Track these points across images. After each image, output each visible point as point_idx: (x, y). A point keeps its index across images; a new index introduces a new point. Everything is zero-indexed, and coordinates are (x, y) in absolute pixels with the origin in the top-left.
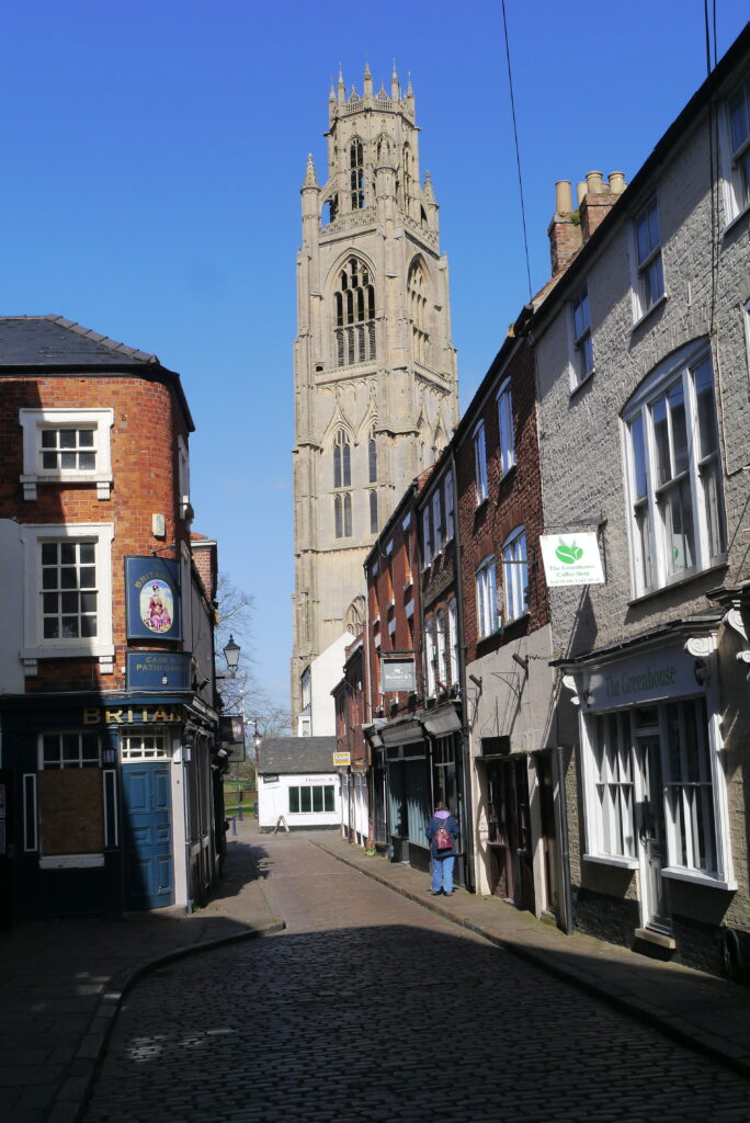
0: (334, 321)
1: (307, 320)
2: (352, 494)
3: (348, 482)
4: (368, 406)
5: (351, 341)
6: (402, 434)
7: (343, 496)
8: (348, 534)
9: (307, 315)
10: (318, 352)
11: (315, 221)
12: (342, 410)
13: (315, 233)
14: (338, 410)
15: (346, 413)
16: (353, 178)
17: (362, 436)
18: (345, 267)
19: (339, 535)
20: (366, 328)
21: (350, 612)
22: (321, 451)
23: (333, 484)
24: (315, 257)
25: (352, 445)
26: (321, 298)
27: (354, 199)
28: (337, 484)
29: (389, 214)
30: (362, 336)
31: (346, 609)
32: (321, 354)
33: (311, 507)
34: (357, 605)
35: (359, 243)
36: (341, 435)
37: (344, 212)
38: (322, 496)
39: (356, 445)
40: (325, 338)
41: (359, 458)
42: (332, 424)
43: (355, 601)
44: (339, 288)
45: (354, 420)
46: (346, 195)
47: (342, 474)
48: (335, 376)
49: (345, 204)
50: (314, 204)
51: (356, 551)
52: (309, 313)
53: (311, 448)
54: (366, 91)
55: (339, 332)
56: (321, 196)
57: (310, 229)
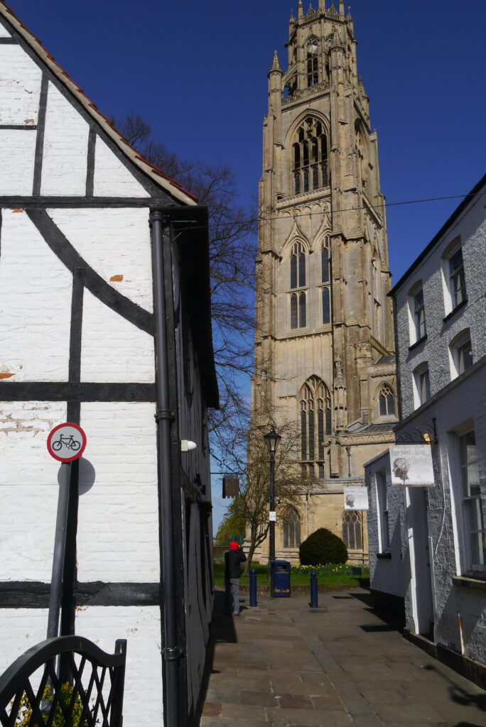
0: (292, 164)
1: (271, 160)
2: (306, 293)
3: (303, 283)
4: (322, 221)
5: (306, 178)
6: (353, 240)
7: (298, 295)
8: (303, 324)
9: (271, 157)
10: (279, 186)
11: (278, 94)
12: (299, 227)
13: (279, 102)
14: (295, 228)
15: (302, 229)
16: (309, 65)
17: (317, 245)
18: (303, 124)
19: (294, 326)
20: (320, 167)
21: (303, 390)
22: (280, 260)
23: (289, 285)
24: (278, 117)
25: (307, 254)
26: (283, 148)
27: (310, 79)
28: (294, 285)
29: (340, 79)
30: (316, 173)
31: (300, 387)
32: (281, 188)
33: (271, 302)
34: (310, 384)
35: (314, 105)
36: (298, 246)
37: (302, 88)
38: (280, 295)
39: (311, 252)
40: (285, 177)
41: (314, 263)
42: (290, 239)
43: (308, 380)
44: (297, 140)
45: (309, 234)
46: (303, 77)
47: (298, 276)
48: (293, 201)
49: (302, 84)
50: (278, 82)
51: (310, 338)
52: (273, 156)
53: (272, 256)
54: (320, 6)
55: (296, 172)
56: (284, 79)
57: (275, 99)
